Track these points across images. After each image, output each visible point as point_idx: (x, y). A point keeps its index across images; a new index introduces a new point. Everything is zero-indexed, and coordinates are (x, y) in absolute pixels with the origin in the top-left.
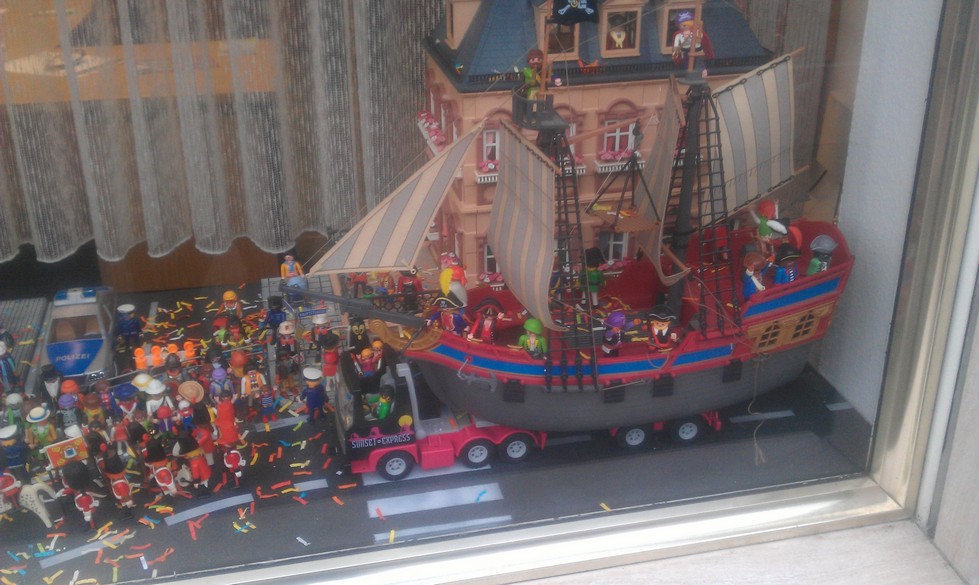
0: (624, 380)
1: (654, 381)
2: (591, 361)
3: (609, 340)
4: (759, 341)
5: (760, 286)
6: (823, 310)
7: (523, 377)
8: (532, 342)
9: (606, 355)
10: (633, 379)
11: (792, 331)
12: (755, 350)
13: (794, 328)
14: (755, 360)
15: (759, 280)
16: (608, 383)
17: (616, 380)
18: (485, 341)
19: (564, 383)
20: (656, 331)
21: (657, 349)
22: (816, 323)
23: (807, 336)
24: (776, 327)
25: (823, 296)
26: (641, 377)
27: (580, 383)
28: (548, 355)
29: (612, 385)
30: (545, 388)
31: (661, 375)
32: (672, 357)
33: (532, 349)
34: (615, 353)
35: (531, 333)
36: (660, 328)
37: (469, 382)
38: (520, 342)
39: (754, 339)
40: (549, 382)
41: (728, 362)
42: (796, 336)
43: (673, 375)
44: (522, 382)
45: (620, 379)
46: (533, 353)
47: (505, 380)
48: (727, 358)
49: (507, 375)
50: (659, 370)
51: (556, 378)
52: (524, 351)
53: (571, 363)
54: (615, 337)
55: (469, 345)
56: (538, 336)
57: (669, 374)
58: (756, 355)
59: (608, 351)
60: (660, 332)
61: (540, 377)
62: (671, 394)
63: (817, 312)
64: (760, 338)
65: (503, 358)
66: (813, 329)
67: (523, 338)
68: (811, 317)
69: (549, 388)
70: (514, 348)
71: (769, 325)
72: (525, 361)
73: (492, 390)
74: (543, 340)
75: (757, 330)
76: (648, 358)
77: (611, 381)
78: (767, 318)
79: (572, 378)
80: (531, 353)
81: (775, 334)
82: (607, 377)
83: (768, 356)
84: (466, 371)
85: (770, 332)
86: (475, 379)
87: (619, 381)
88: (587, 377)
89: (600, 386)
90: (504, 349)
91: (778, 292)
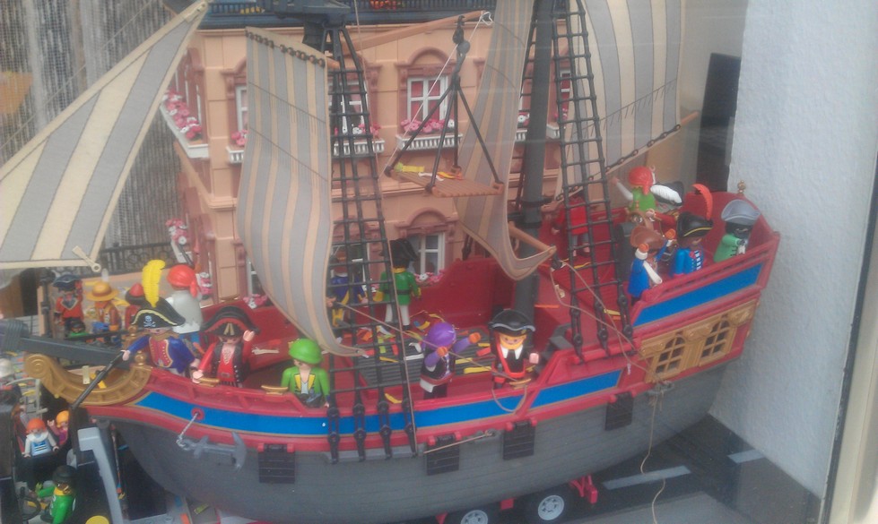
0: (458, 435)
1: (506, 433)
2: (404, 405)
3: (432, 369)
4: (656, 363)
5: (655, 277)
6: (741, 314)
7: (291, 439)
8: (303, 379)
9: (427, 395)
10: (472, 431)
11: (701, 347)
12: (652, 377)
13: (704, 341)
14: (651, 392)
15: (653, 267)
16: (432, 440)
17: (444, 435)
18: (224, 382)
19: (361, 446)
20: (505, 352)
21: (507, 380)
22: (732, 332)
23: (720, 354)
24: (679, 341)
25: (740, 293)
26: (484, 428)
27: (387, 443)
28: (332, 398)
29: (439, 443)
30: (329, 455)
31: (515, 423)
32: (531, 393)
33: (305, 390)
34: (440, 392)
35: (301, 362)
36: (512, 347)
37: (197, 453)
38: (285, 381)
39: (650, 360)
40: (334, 446)
41: (614, 398)
42: (706, 353)
43: (534, 421)
44: (290, 448)
45: (452, 434)
46: (307, 396)
47: (261, 447)
48: (611, 392)
49: (264, 437)
50: (511, 415)
51: (348, 437)
52: (289, 395)
53: (371, 410)
54: (441, 365)
55: (197, 391)
56: (314, 367)
57: (528, 420)
58: (652, 385)
59: (429, 387)
60: (511, 354)
61: (321, 438)
62: (531, 453)
63: (733, 316)
64: (657, 357)
65: (254, 409)
66: (728, 342)
67: (288, 373)
68: (726, 324)
69: (335, 455)
70: (273, 391)
71: (669, 339)
72: (293, 412)
73: (238, 465)
74: (322, 374)
75: (653, 345)
76: (495, 396)
77: (437, 436)
78: (667, 327)
79: (373, 436)
80: (303, 398)
81: (677, 352)
82: (430, 431)
83: (670, 386)
84: (194, 435)
85: (672, 349)
86: (207, 447)
87: (451, 438)
88: (398, 433)
89: (420, 447)
90: (257, 393)
91: (681, 286)
